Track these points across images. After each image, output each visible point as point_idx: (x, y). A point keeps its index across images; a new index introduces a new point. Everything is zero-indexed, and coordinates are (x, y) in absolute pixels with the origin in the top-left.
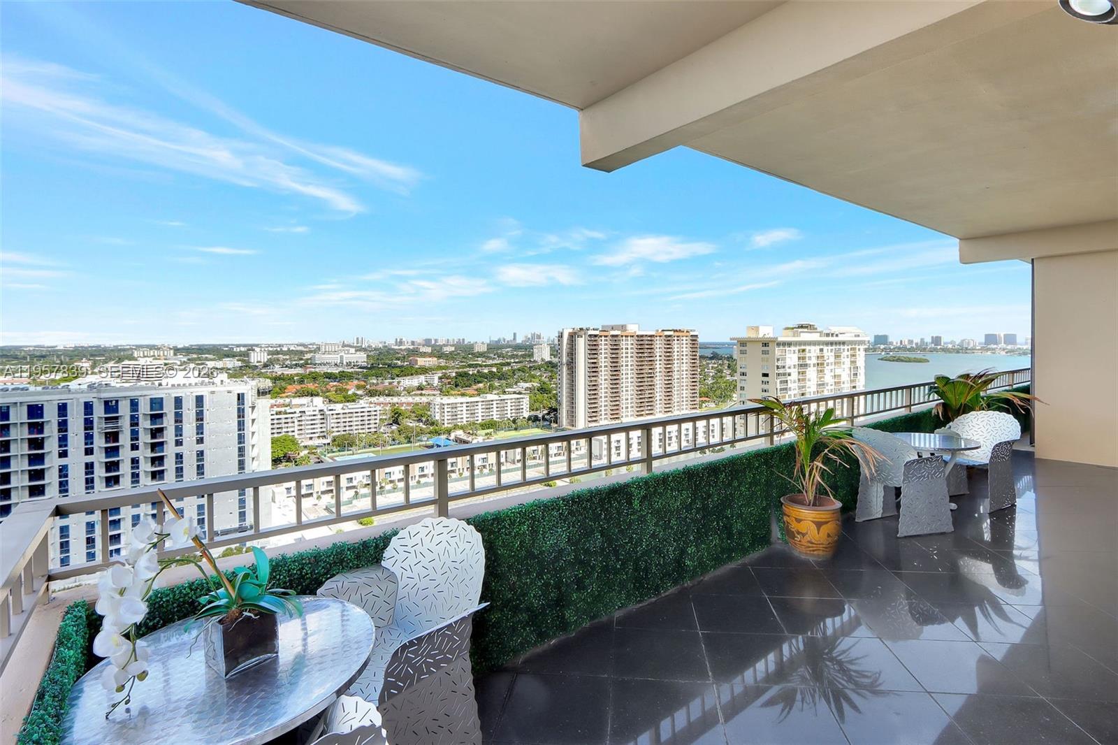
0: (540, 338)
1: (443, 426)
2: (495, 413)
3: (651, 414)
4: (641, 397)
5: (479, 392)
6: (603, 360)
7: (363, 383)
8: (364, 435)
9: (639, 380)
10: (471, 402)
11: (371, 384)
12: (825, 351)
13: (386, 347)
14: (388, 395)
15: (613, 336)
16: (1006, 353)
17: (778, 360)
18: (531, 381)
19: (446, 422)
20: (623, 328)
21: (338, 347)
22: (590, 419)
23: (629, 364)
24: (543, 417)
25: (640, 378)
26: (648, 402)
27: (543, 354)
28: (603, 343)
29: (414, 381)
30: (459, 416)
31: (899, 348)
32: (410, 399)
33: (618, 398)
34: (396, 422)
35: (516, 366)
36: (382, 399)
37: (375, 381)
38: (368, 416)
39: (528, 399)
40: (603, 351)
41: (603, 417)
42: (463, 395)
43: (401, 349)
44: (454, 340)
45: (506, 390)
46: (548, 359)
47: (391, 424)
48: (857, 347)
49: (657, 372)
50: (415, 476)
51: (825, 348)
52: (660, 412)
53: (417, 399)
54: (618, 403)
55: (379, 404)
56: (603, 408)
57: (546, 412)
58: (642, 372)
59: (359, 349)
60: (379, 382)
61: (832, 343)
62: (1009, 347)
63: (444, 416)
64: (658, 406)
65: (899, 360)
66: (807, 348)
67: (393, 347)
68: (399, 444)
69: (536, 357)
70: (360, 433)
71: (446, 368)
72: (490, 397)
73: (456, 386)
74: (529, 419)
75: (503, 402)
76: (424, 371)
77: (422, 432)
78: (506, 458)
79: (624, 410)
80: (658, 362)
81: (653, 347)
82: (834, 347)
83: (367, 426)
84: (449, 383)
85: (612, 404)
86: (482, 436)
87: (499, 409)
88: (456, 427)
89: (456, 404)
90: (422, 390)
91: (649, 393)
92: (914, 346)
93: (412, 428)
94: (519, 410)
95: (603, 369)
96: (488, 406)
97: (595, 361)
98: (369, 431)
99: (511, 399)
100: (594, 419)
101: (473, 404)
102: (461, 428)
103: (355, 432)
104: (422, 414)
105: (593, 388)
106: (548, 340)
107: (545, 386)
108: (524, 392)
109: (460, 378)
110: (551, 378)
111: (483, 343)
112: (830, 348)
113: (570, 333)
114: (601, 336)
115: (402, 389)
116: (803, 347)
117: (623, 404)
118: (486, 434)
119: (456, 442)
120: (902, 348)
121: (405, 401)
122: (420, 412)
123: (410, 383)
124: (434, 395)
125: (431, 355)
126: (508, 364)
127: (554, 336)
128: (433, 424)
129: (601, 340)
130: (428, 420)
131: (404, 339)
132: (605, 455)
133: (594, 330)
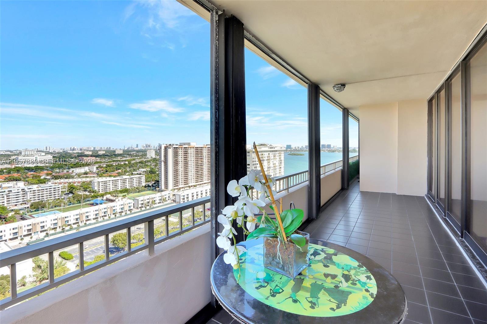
0: (150, 147)
1: (99, 193)
2: (127, 185)
3: (202, 181)
4: (197, 174)
5: (119, 174)
6: (181, 159)
7: (50, 172)
8: (51, 201)
9: (197, 167)
10: (115, 180)
11: (55, 172)
12: (270, 154)
13: (64, 151)
14: (66, 178)
15: (184, 148)
16: (328, 151)
17: (253, 158)
18: (146, 168)
19: (101, 190)
20: (189, 144)
21: (34, 152)
22: (174, 185)
23: (192, 160)
24: (152, 185)
26: (200, 176)
27: (151, 154)
28: (180, 151)
29: (82, 170)
30: (108, 187)
31: (295, 150)
32: (80, 180)
33: (187, 175)
34: (71, 192)
35: (138, 161)
36: (62, 180)
37: (58, 171)
38: (54, 190)
39: (145, 177)
40: (180, 155)
41: (180, 184)
42: (110, 176)
43: (74, 153)
44: (104, 148)
45: (133, 173)
46: (154, 157)
47: (69, 194)
48: (281, 152)
49: (204, 163)
50: (83, 221)
51: (270, 153)
52: (206, 180)
53: (84, 180)
54: (187, 177)
55: (60, 183)
56: (180, 180)
57: (154, 182)
58: (198, 163)
59: (48, 153)
60: (61, 171)
61: (273, 151)
62: (329, 149)
63: (100, 188)
64: (205, 178)
65: (295, 155)
66: (264, 153)
67: (68, 152)
68: (73, 204)
69: (148, 156)
70: (48, 200)
71: (101, 162)
72: (125, 177)
73: (107, 171)
74: (145, 187)
75: (132, 179)
76: (87, 165)
77: (87, 196)
78: (134, 206)
79: (190, 180)
80: (205, 159)
81: (202, 152)
82: (273, 153)
83: (53, 196)
84: (102, 170)
85: (184, 178)
86: (121, 197)
87: (130, 183)
88: (106, 193)
89: (106, 181)
90: (87, 174)
91: (201, 172)
92: (300, 149)
93: (81, 195)
94: (140, 182)
95: (180, 162)
96: (124, 181)
97: (177, 159)
98: (54, 198)
99: (136, 177)
100: (177, 185)
102: (110, 193)
103: (45, 199)
105: (176, 171)
106: (154, 147)
107: (153, 170)
108: (142, 173)
109: (108, 167)
110: (156, 166)
111: (120, 149)
112: (272, 153)
113: (165, 147)
114: (179, 148)
115: (75, 174)
116: (262, 153)
117: (190, 177)
118: (123, 196)
119: (107, 200)
120: (296, 150)
121: (76, 181)
122: (86, 186)
123: (79, 171)
124: (94, 177)
125: (92, 156)
126: (134, 159)
127: (157, 145)
128: (93, 192)
129: (179, 150)
130: (90, 190)
131: (75, 148)
132: (182, 202)
133: (176, 145)
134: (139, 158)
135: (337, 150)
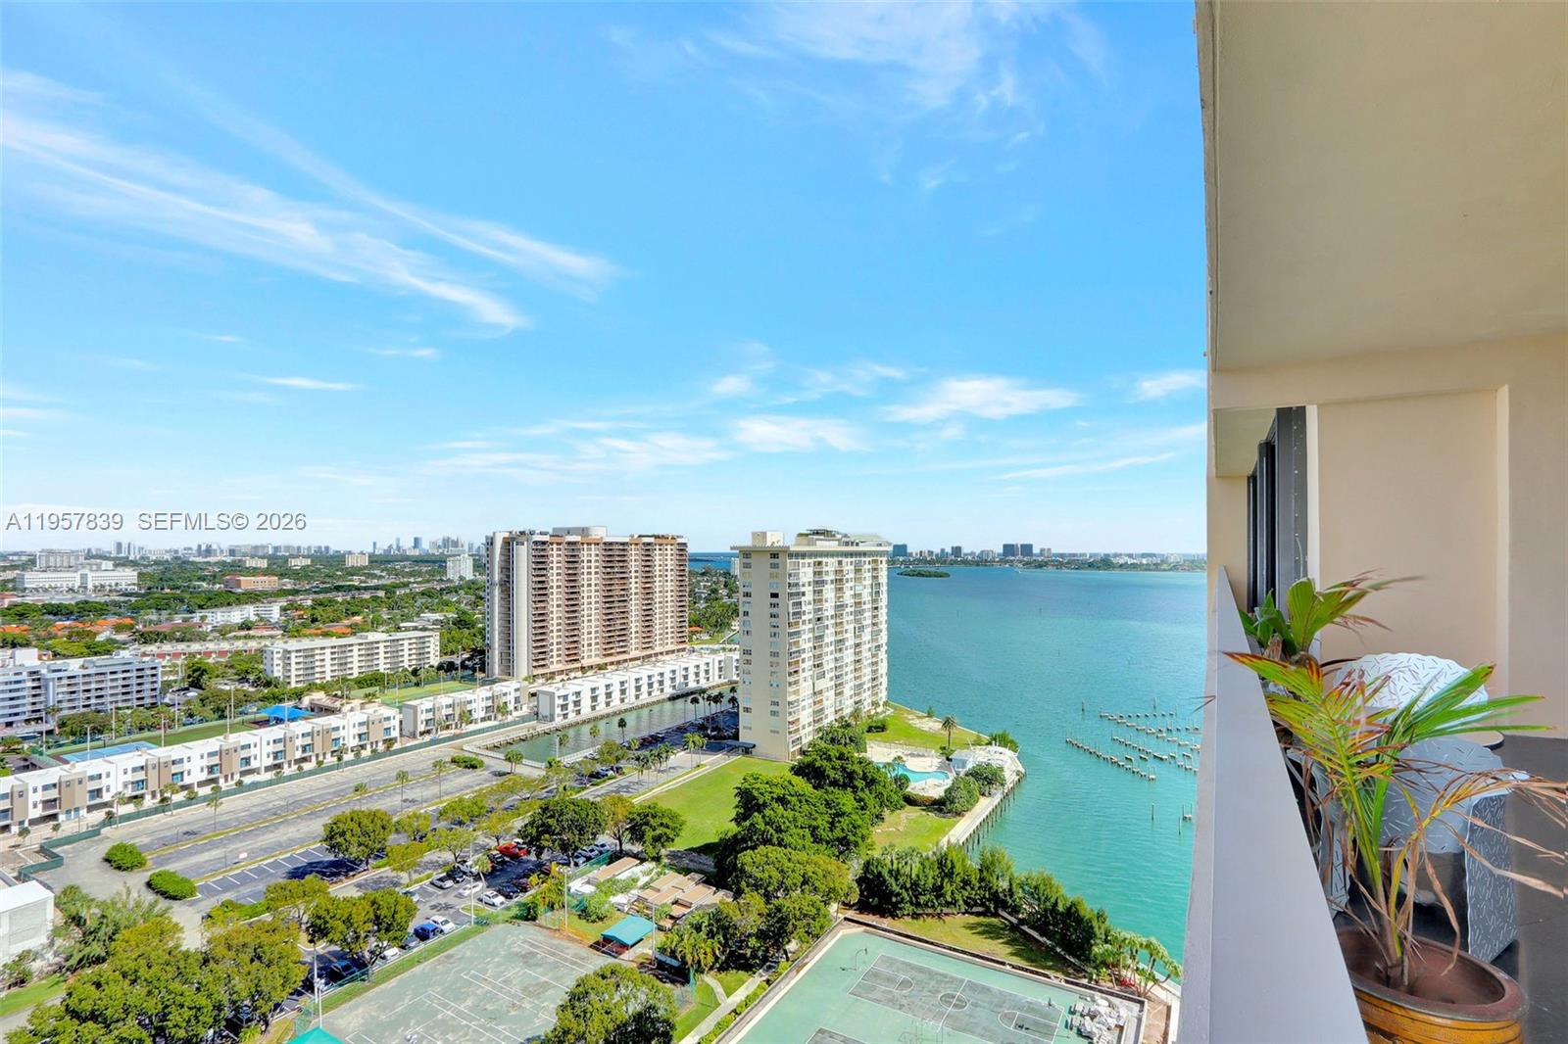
0: (457, 546)
1: (288, 687)
2: (382, 661)
3: (624, 652)
4: (609, 629)
5: (355, 630)
6: (555, 578)
7: (128, 621)
8: (129, 712)
9: (607, 605)
10: (341, 646)
11: (145, 621)
12: (844, 564)
13: (177, 558)
14: (182, 640)
15: (569, 543)
16: (1023, 566)
17: (790, 575)
18: (442, 611)
19: (293, 680)
20: (584, 531)
21: (77, 560)
22: (535, 664)
23: (593, 582)
24: (463, 663)
25: (608, 602)
26: (619, 636)
27: (462, 569)
28: (555, 553)
29: (236, 616)
30: (317, 670)
31: (919, 560)
32: (225, 646)
33: (576, 632)
34: (196, 684)
35: (418, 588)
36: (167, 647)
37: (154, 617)
38: (138, 677)
39: (438, 638)
40: (555, 565)
41: (555, 659)
42: (326, 635)
43: (208, 563)
44: (309, 548)
45: (402, 625)
46: (469, 576)
47: (187, 689)
48: (880, 559)
49: (631, 594)
50: (232, 774)
51: (845, 560)
52: (637, 649)
53: (240, 645)
54: (575, 639)
55: (162, 656)
56: (555, 647)
57: (466, 656)
58: (610, 594)
59: (121, 563)
60: (163, 618)
61: (851, 554)
62: (1025, 559)
63: (290, 670)
64: (633, 641)
65: (920, 574)
66: (824, 560)
67: (191, 559)
68: (201, 721)
69: (450, 575)
70: (118, 708)
71: (296, 592)
72: (372, 636)
73: (314, 620)
74: (440, 667)
75: (396, 643)
76: (253, 597)
77: (247, 698)
78: (401, 730)
79: (586, 648)
80: (633, 580)
81: (625, 559)
82: (853, 559)
83: (135, 696)
84: (301, 617)
85: (567, 640)
86: (360, 698)
87: (389, 655)
88: (311, 687)
89: (313, 649)
90: (249, 629)
91: (621, 624)
92: (934, 557)
93: (228, 693)
94: (422, 654)
95: (555, 590)
96: (371, 650)
97: (543, 579)
98: (140, 703)
99: (410, 639)
100: (542, 663)
101: (343, 649)
102: (322, 687)
103: (109, 707)
104: (249, 669)
105: (540, 619)
106: (470, 549)
107: (466, 618)
108: (431, 627)
109: (320, 608)
110: (475, 605)
111: (362, 553)
112: (849, 560)
113: (504, 538)
115: (210, 628)
116: (819, 559)
117: (585, 639)
118: (367, 696)
119: (312, 710)
120: (922, 560)
121: (213, 650)
122: (244, 667)
123: (225, 618)
124: (272, 637)
125: (265, 572)
126: (406, 585)
127: (479, 541)
128: (268, 684)
129: (552, 550)
130: (259, 678)
131: (214, 547)
132: (559, 715)
133: (541, 533)
134: (420, 579)
135: (1052, 561)
